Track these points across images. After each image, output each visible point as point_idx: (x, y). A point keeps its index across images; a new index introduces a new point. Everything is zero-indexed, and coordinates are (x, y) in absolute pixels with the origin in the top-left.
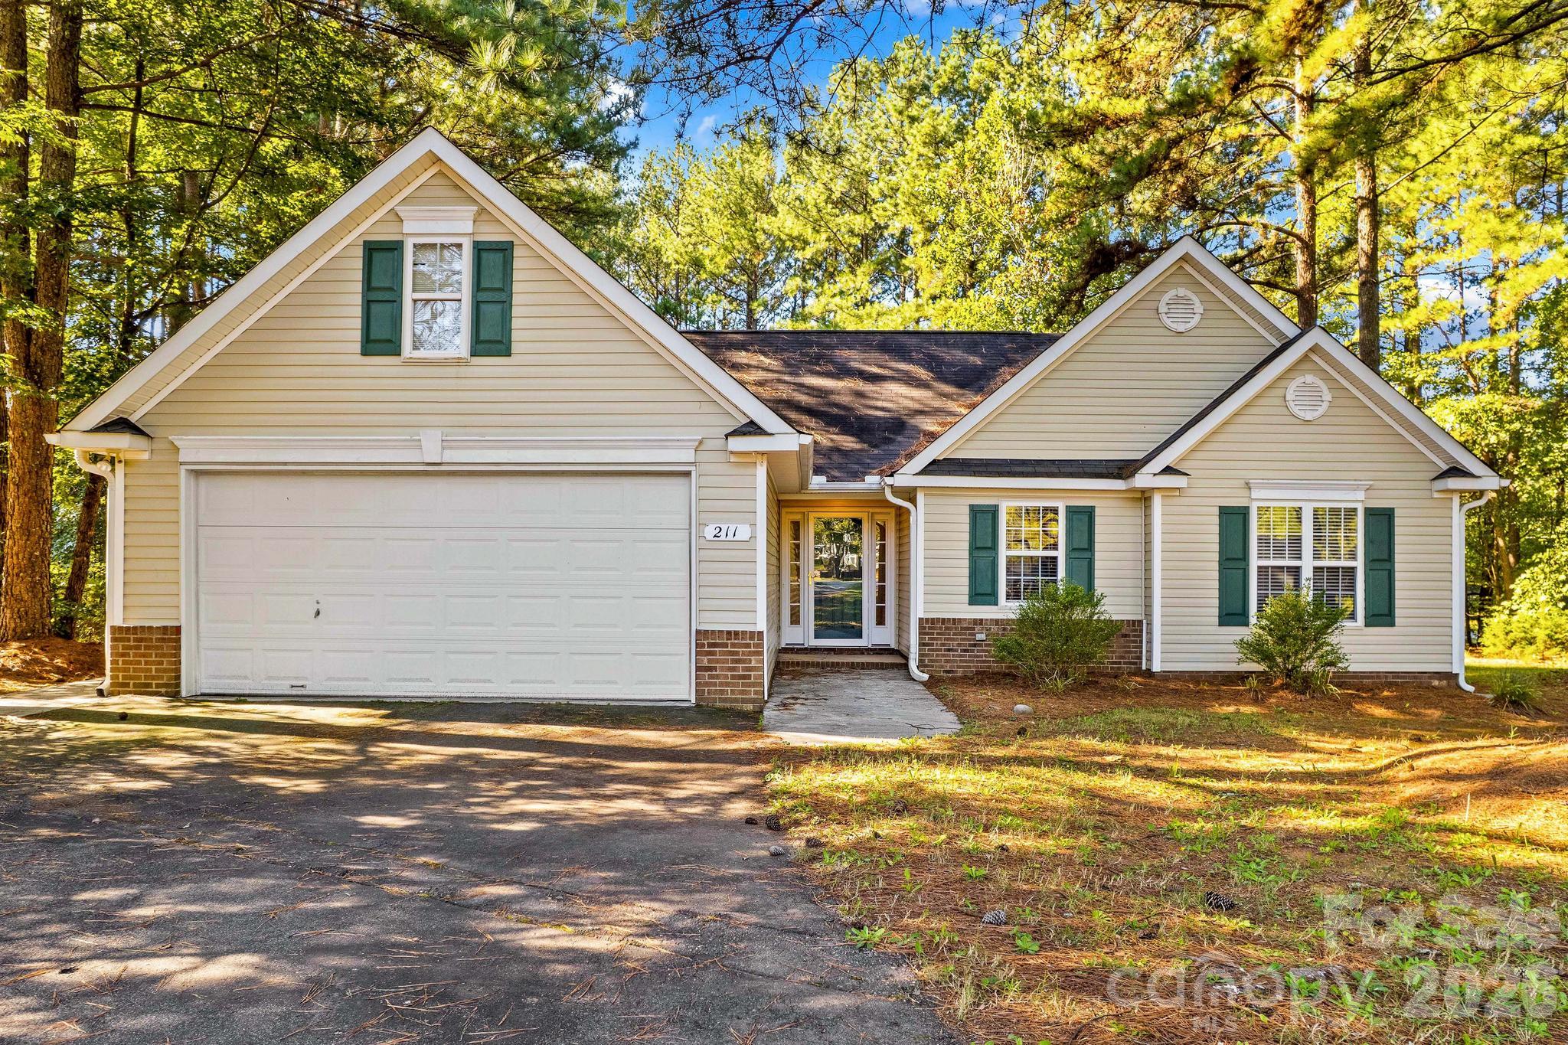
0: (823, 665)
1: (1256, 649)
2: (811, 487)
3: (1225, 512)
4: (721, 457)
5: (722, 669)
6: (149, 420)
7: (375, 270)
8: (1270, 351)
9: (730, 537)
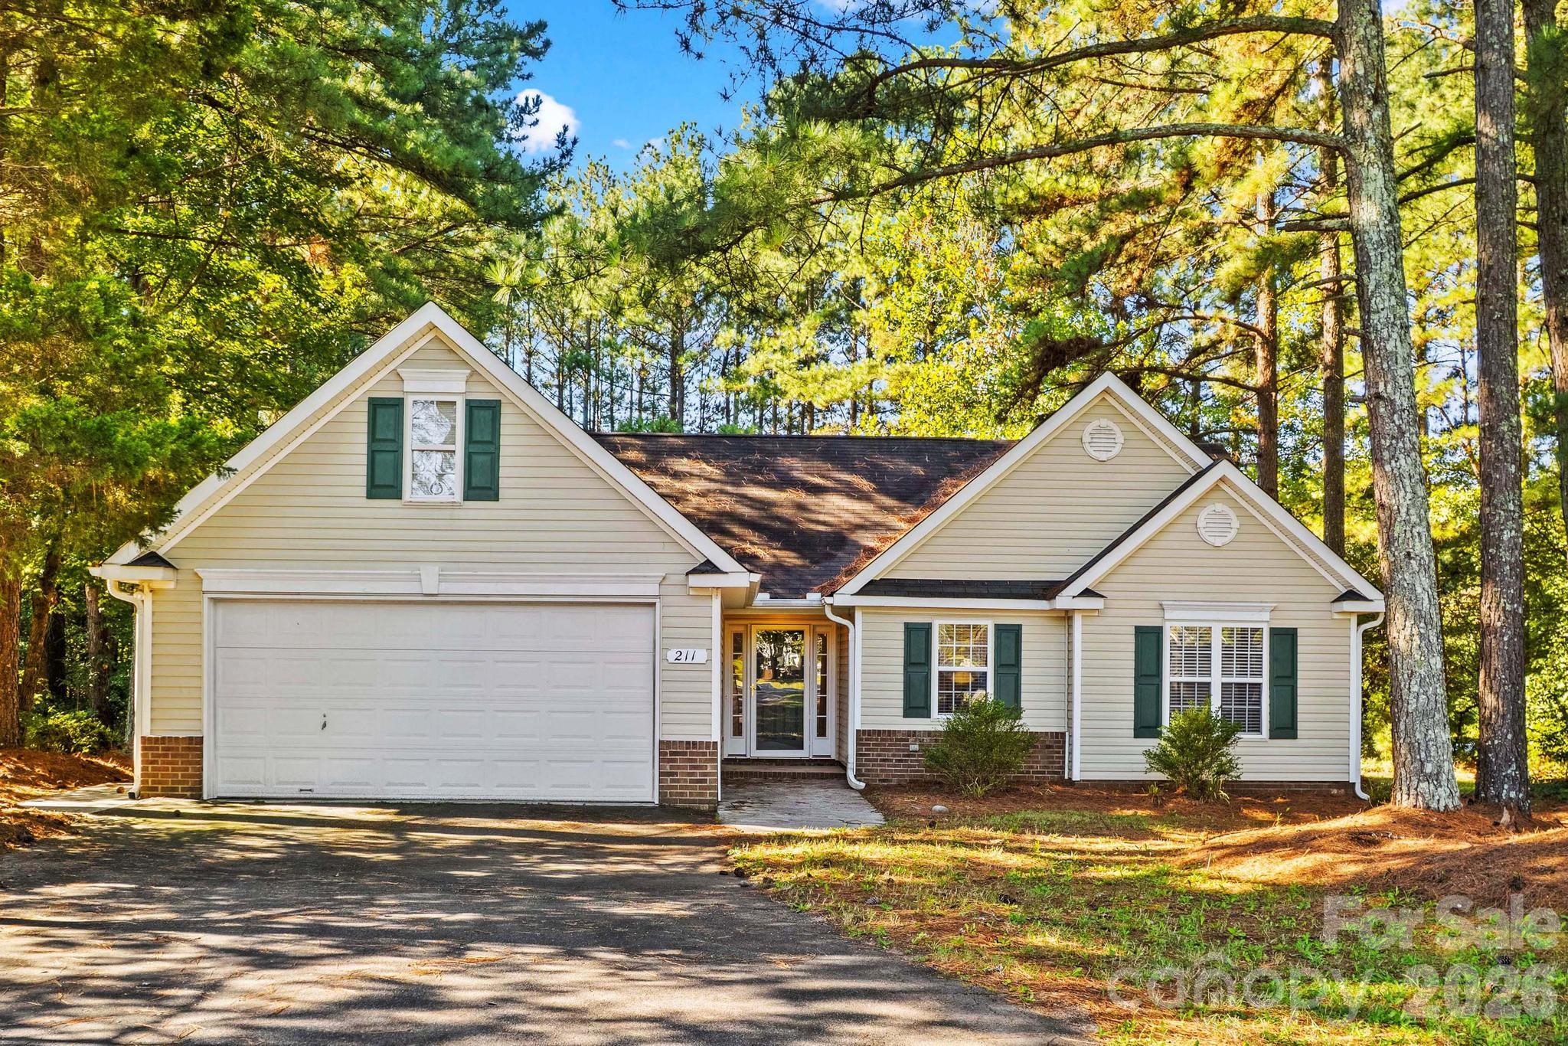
0: (766, 776)
1: (1161, 760)
2: (755, 603)
3: (1140, 631)
4: (682, 590)
5: (682, 774)
6: (175, 554)
7: (379, 421)
8: (1186, 479)
9: (689, 660)
